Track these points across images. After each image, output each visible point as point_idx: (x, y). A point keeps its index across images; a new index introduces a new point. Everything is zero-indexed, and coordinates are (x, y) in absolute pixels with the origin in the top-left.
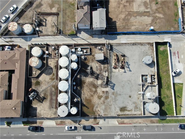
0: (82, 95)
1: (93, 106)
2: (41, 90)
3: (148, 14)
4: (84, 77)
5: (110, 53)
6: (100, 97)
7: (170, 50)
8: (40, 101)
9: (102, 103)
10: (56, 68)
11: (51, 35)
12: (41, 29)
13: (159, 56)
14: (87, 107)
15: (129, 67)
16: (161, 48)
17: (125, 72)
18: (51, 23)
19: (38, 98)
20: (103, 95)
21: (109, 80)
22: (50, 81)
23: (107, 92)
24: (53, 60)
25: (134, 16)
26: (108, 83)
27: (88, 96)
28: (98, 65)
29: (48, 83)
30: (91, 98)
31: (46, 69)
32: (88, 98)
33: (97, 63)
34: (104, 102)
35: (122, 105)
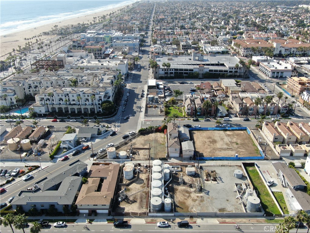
0: (175, 199)
1: (188, 207)
2: (131, 194)
3: (231, 149)
4: (176, 186)
5: (200, 171)
6: (194, 200)
7: (259, 170)
8: (129, 203)
9: (197, 205)
10: (147, 180)
11: (143, 160)
12: (133, 156)
13: (250, 173)
14: (181, 208)
15: (221, 180)
16: (250, 169)
17: (218, 183)
18: (143, 153)
19: (126, 201)
20: (197, 199)
21: (203, 188)
22: (141, 188)
23: (202, 197)
24: (144, 174)
25: (219, 151)
26: (201, 190)
27: (181, 199)
28: (189, 178)
29: (139, 189)
30: (185, 201)
31: (137, 180)
32: (181, 201)
33: (189, 177)
34: (200, 205)
35: (220, 207)
